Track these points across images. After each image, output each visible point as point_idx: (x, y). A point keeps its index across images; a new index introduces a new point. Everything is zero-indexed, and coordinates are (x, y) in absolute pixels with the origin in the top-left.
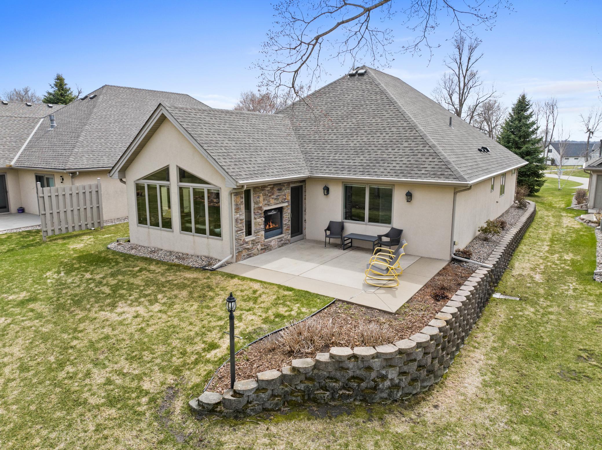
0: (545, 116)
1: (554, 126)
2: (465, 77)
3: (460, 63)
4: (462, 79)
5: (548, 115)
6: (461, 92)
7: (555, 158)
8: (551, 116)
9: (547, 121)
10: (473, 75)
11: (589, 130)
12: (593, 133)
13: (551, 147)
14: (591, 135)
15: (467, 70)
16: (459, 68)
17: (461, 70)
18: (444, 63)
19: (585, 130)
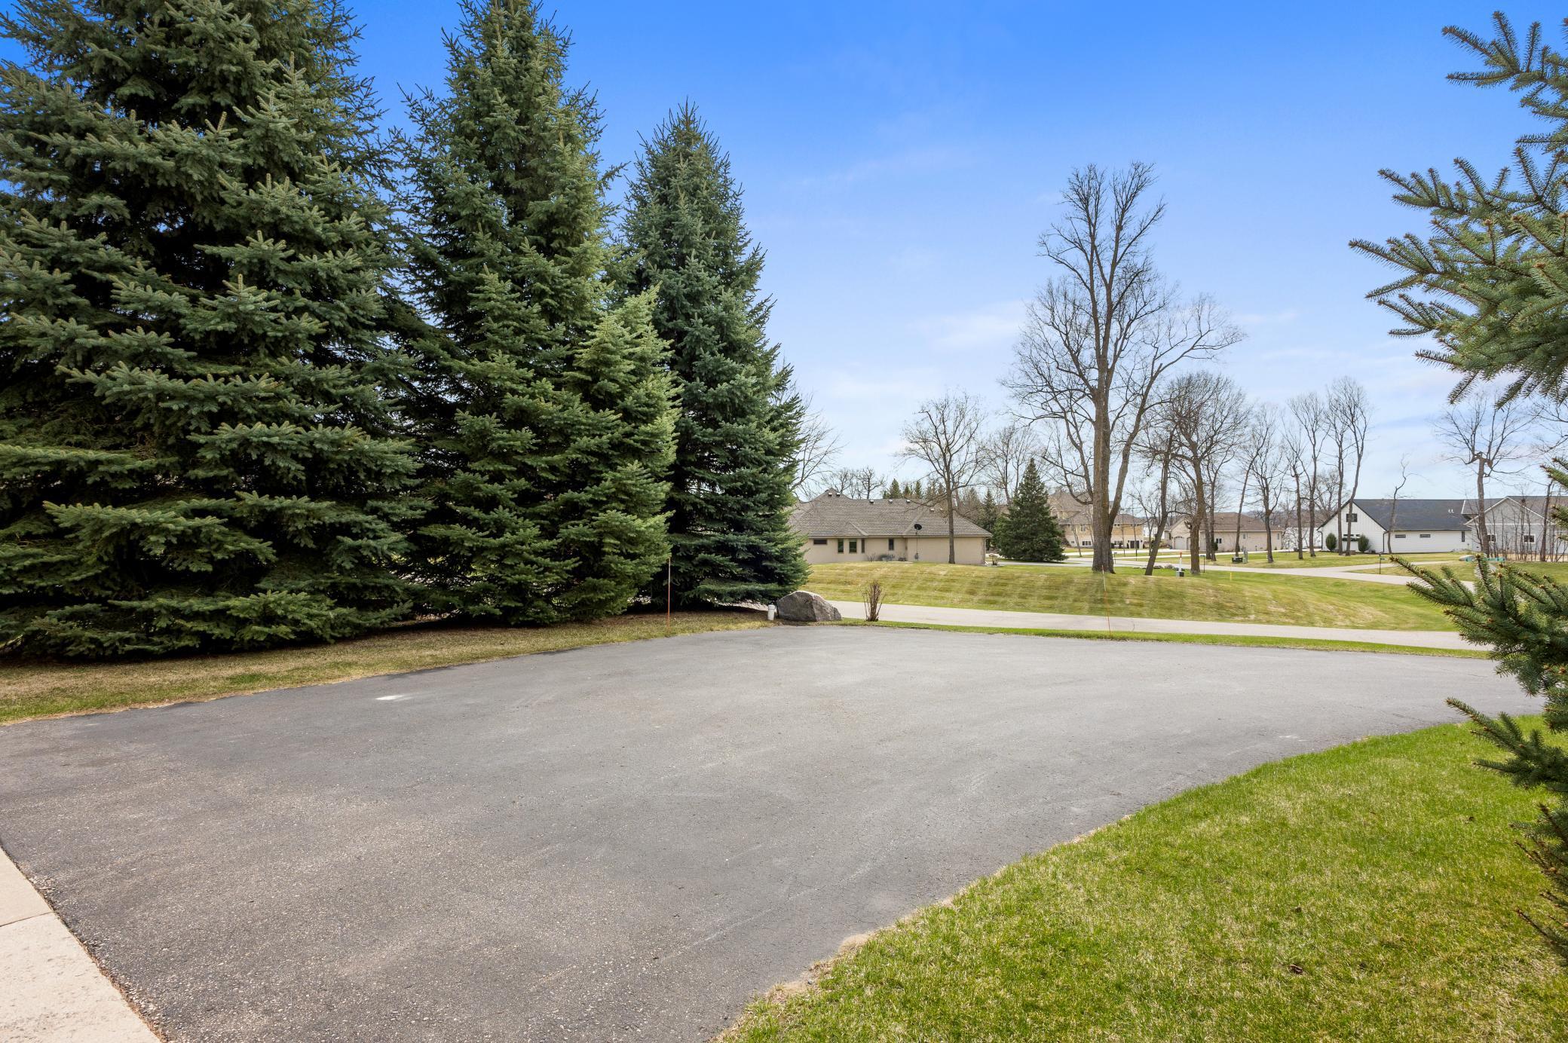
0: (1332, 433)
1: (1360, 457)
2: (1109, 287)
3: (1094, 247)
4: (1101, 294)
5: (1339, 430)
6: (1102, 333)
7: (1367, 535)
8: (1349, 434)
9: (1340, 446)
10: (1136, 276)
11: (1477, 456)
12: (1490, 463)
13: (1356, 510)
14: (1487, 470)
15: (1114, 264)
16: (1090, 263)
17: (1096, 268)
18: (1043, 250)
19: (1467, 454)
